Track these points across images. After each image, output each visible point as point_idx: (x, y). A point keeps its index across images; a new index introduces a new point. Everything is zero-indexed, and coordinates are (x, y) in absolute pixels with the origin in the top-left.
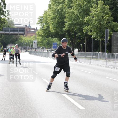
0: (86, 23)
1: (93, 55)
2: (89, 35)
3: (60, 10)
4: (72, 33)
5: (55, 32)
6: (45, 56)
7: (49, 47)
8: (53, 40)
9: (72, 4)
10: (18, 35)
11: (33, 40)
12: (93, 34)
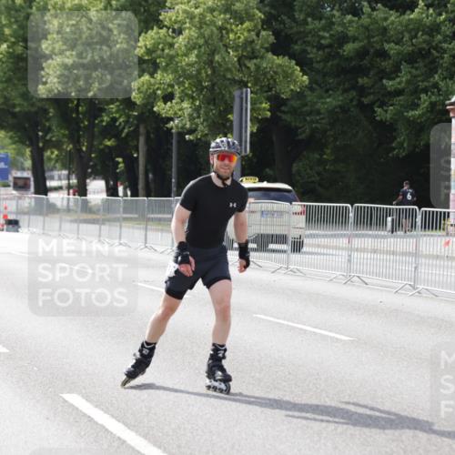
0: (145, 61)
4: (78, 105)
12: (180, 110)
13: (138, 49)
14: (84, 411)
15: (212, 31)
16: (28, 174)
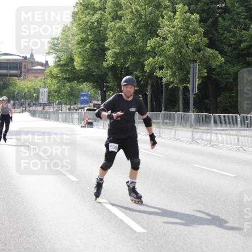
0: (151, 52)
1: (166, 117)
3: (96, 23)
5: (85, 71)
6: (63, 122)
7: (73, 102)
8: (80, 87)
9: (121, 12)
10: (8, 77)
11: (38, 86)
12: (166, 74)
15: (181, 38)
16: (99, 102)
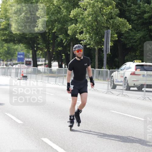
0: (73, 20)
2: (78, 39)
4: (49, 35)
5: (20, 34)
6: (3, 75)
7: (9, 59)
12: (85, 37)
13: (71, 15)
14: (49, 144)
15: (97, 9)
16: (31, 60)
